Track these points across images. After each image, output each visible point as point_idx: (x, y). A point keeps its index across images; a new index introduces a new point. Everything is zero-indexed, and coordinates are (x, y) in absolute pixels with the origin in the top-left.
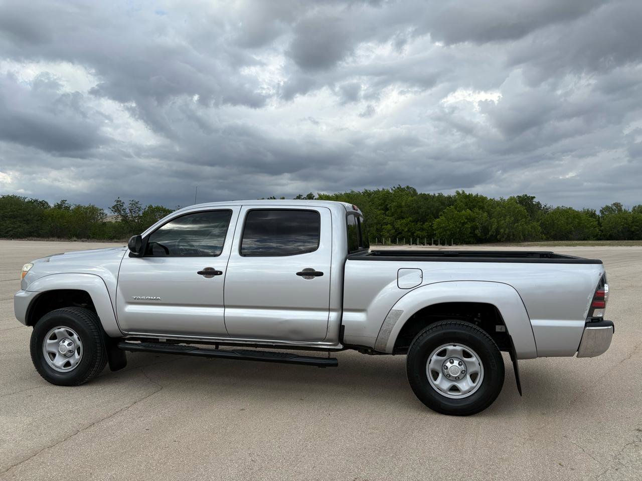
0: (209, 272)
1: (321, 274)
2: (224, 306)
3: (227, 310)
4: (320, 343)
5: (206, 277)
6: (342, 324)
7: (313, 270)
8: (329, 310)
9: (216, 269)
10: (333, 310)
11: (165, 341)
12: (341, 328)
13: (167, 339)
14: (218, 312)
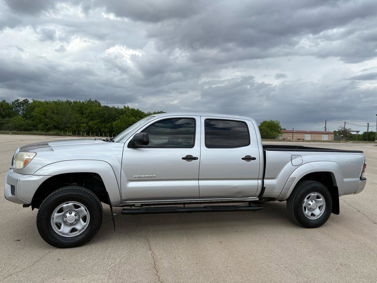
0: (189, 158)
1: (254, 159)
2: (199, 179)
3: (200, 181)
4: (250, 198)
5: (187, 161)
6: (264, 186)
7: (250, 156)
8: (258, 179)
9: (194, 156)
10: (260, 179)
11: (140, 205)
12: (263, 188)
13: (141, 204)
14: (194, 183)
